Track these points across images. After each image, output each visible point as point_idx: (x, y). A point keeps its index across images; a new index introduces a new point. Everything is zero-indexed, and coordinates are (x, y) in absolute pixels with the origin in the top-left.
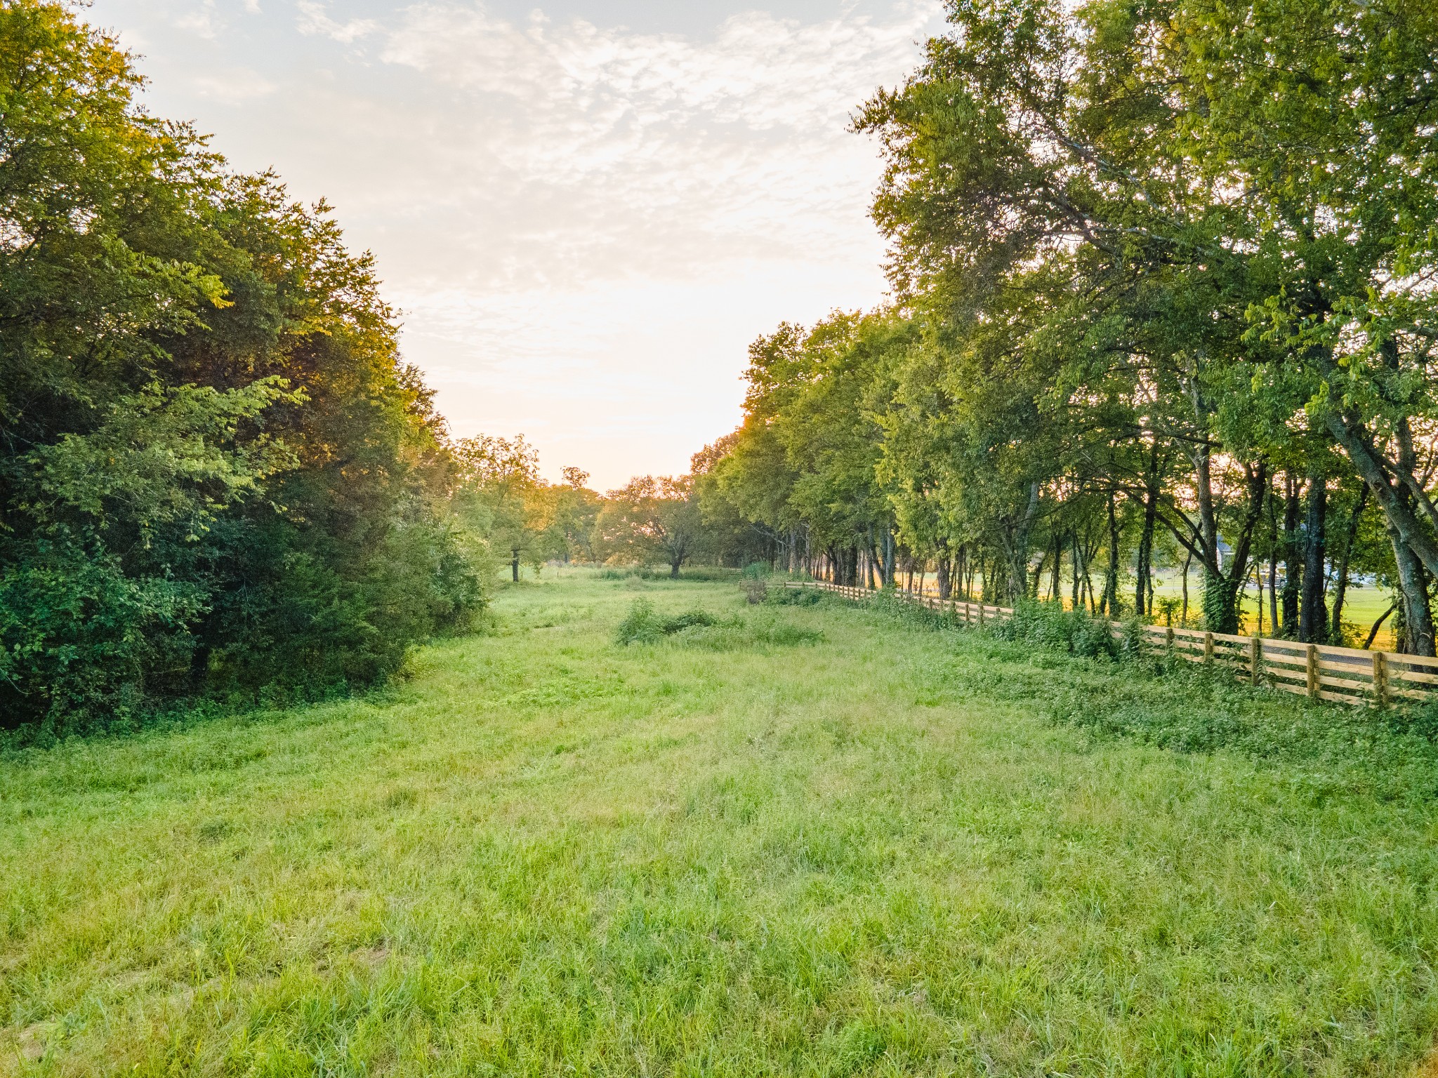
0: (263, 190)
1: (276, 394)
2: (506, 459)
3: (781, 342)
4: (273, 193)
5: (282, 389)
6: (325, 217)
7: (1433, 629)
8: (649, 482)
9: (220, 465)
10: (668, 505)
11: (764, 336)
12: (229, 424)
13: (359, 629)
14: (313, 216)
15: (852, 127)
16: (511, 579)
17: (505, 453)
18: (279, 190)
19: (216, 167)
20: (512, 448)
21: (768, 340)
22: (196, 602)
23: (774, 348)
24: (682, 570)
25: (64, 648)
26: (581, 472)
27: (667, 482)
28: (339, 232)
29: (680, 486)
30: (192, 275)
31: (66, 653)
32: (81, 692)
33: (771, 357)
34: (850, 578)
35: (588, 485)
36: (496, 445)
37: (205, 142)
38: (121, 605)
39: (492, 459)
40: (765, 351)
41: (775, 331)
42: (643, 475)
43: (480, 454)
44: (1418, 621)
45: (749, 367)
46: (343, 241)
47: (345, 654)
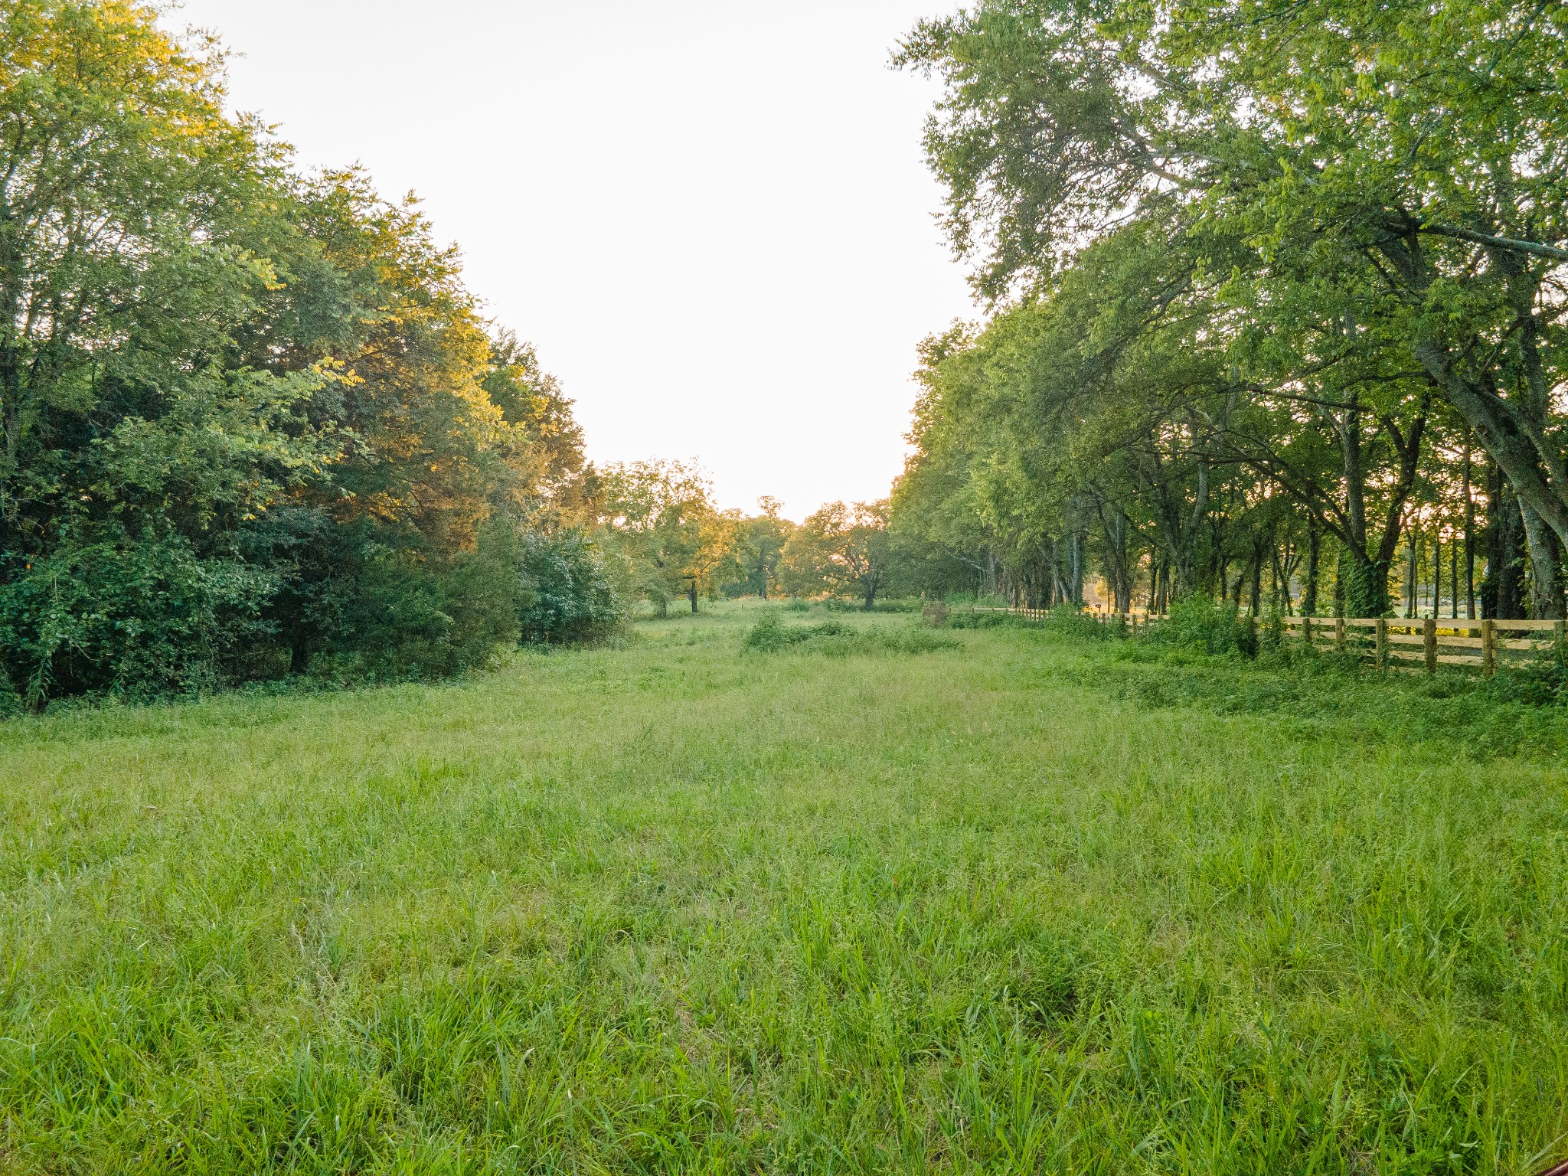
0: (348, 184)
1: (332, 377)
2: (680, 481)
3: (954, 340)
4: (359, 186)
5: (337, 372)
6: (413, 209)
7: (1564, 598)
8: (839, 508)
9: (277, 447)
10: (858, 532)
11: (935, 334)
12: (283, 405)
13: (434, 620)
14: (403, 209)
15: (891, 64)
16: (690, 610)
17: (679, 475)
18: (364, 182)
19: (287, 157)
20: (686, 470)
21: (939, 337)
22: (266, 583)
23: (945, 345)
24: (877, 602)
25: (130, 621)
26: (776, 501)
27: (860, 507)
28: (429, 224)
29: (876, 511)
30: (243, 258)
31: (132, 627)
32: (150, 666)
33: (941, 356)
34: (1044, 601)
35: (782, 515)
36: (672, 467)
37: (275, 130)
38: (190, 586)
39: (666, 482)
40: (934, 348)
41: (948, 328)
42: (833, 500)
43: (653, 478)
44: (1546, 587)
45: (919, 367)
46: (432, 232)
47: (421, 643)
